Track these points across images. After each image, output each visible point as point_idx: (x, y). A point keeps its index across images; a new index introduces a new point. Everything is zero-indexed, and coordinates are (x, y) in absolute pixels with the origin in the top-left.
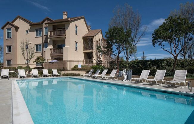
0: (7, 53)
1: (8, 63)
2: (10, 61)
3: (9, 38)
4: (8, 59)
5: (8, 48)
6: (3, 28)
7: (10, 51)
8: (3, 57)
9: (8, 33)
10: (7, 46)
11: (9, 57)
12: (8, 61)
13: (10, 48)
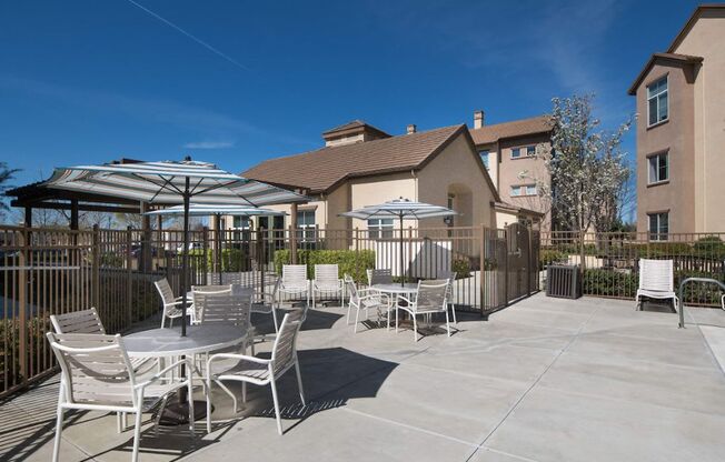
0: (648, 187)
1: (653, 224)
2: (664, 215)
3: (658, 119)
4: (653, 210)
5: (653, 164)
6: (633, 92)
7: (663, 175)
8: (630, 204)
9: (653, 102)
10: (652, 158)
11: (657, 200)
12: (653, 216)
13: (663, 162)
